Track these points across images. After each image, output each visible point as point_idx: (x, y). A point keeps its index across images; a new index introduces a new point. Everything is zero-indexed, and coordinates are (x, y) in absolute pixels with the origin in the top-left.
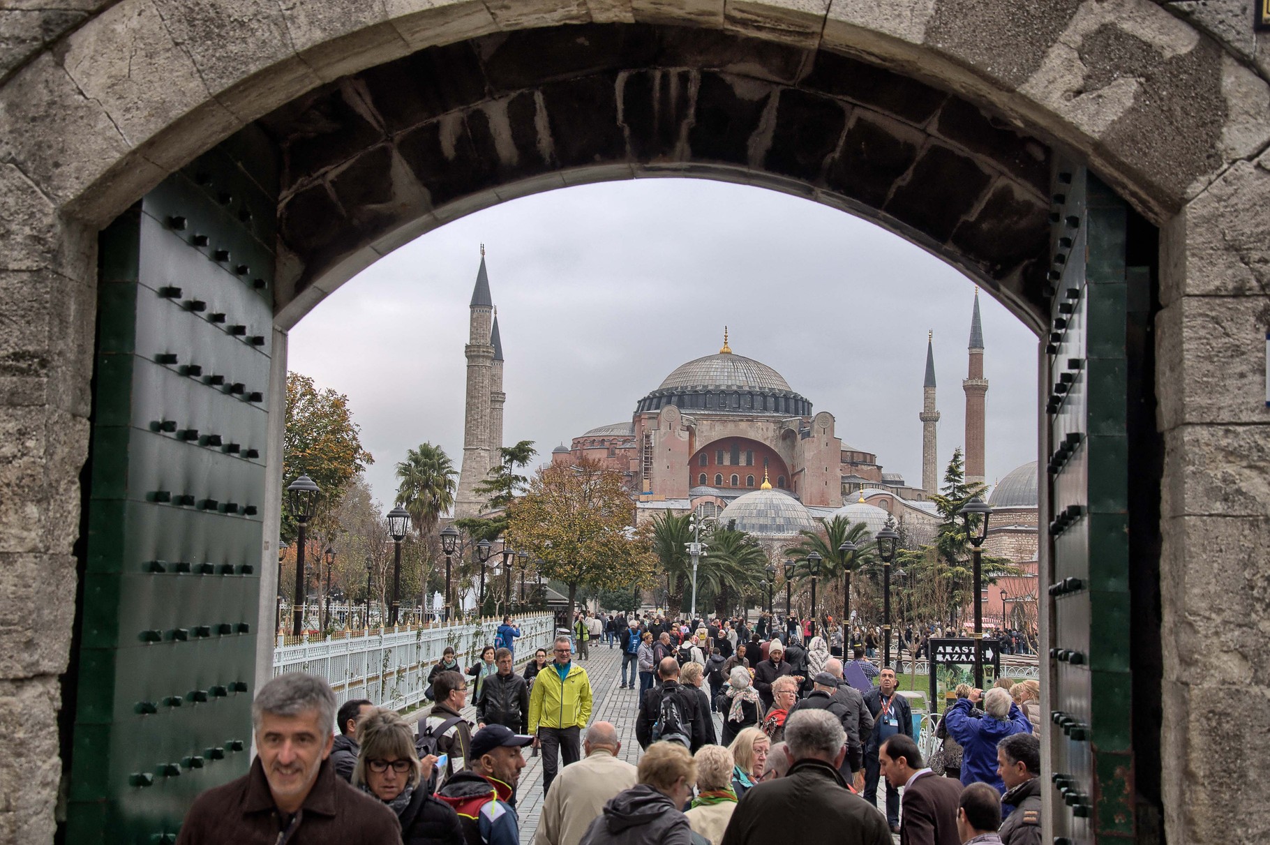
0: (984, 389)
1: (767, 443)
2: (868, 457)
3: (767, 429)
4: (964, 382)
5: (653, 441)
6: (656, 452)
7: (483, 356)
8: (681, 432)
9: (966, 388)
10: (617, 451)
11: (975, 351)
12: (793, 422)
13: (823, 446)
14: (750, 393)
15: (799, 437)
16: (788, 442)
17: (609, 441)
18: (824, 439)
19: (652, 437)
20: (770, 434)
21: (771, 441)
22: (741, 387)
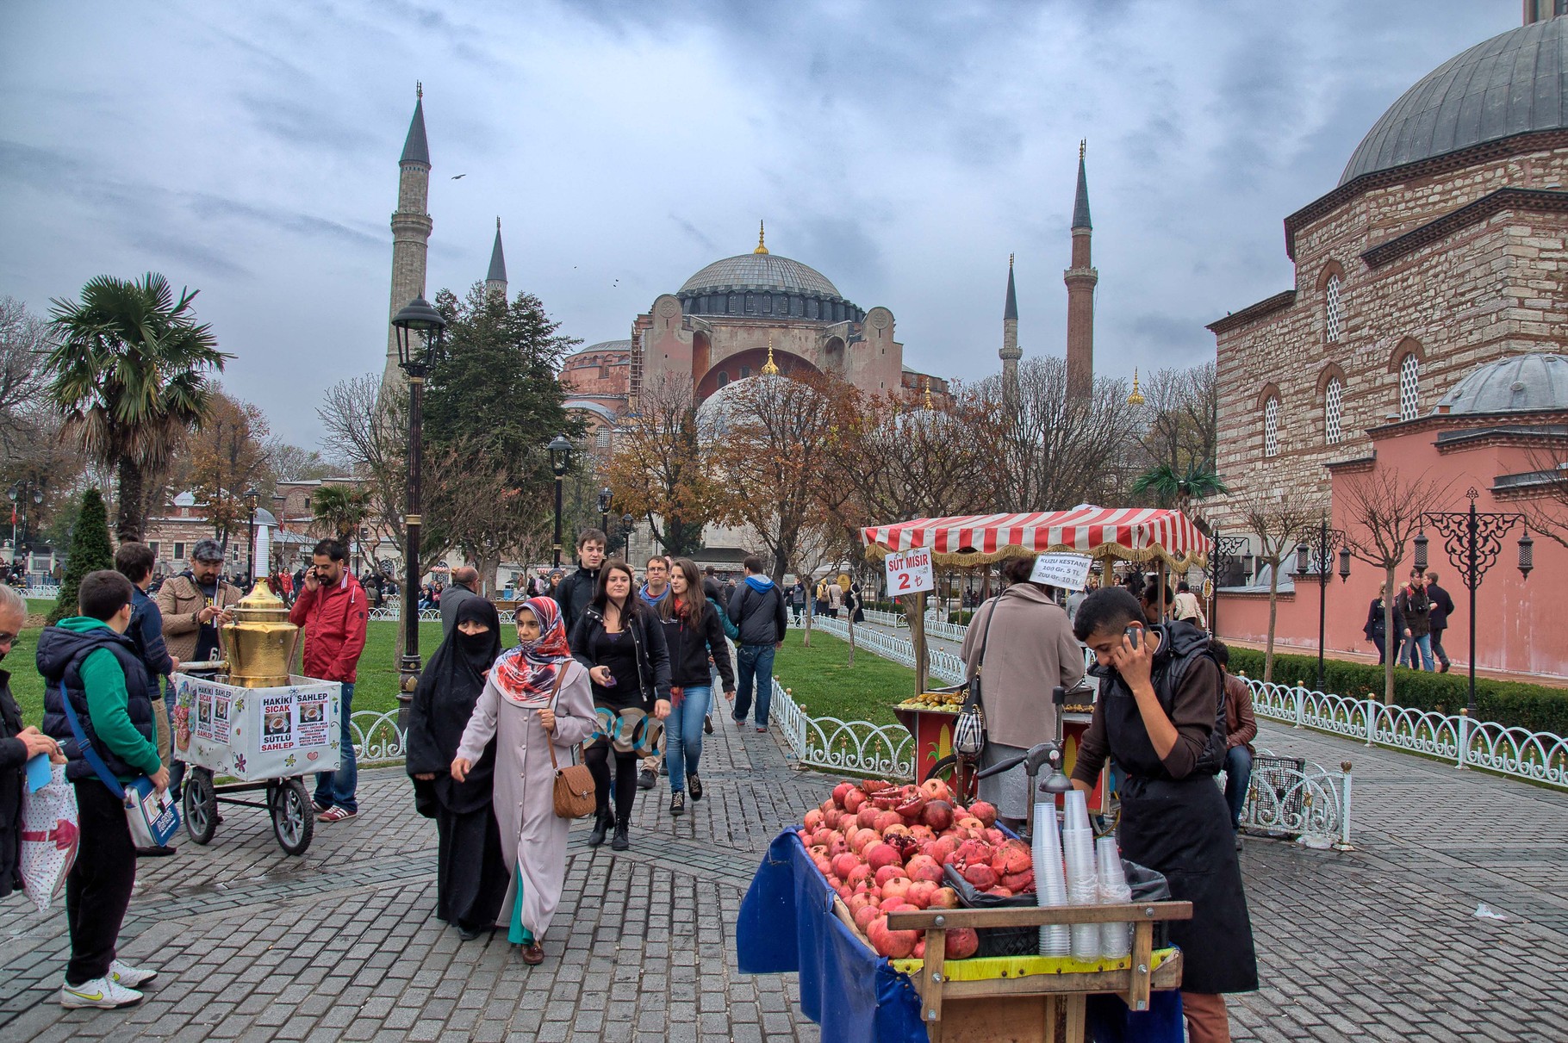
0: (1092, 281)
1: (807, 357)
2: (939, 384)
3: (807, 338)
4: (1066, 272)
5: (642, 344)
6: (648, 359)
7: (413, 229)
8: (683, 333)
9: (1068, 282)
10: (611, 370)
11: (1080, 231)
12: (841, 329)
13: (878, 353)
14: (785, 294)
15: (847, 345)
16: (834, 356)
17: (603, 357)
18: (879, 344)
19: (642, 338)
20: (811, 345)
21: (812, 354)
22: (774, 287)
